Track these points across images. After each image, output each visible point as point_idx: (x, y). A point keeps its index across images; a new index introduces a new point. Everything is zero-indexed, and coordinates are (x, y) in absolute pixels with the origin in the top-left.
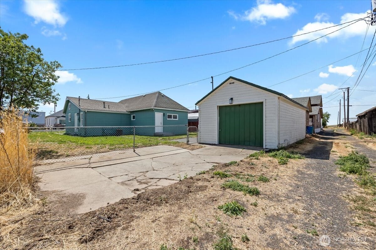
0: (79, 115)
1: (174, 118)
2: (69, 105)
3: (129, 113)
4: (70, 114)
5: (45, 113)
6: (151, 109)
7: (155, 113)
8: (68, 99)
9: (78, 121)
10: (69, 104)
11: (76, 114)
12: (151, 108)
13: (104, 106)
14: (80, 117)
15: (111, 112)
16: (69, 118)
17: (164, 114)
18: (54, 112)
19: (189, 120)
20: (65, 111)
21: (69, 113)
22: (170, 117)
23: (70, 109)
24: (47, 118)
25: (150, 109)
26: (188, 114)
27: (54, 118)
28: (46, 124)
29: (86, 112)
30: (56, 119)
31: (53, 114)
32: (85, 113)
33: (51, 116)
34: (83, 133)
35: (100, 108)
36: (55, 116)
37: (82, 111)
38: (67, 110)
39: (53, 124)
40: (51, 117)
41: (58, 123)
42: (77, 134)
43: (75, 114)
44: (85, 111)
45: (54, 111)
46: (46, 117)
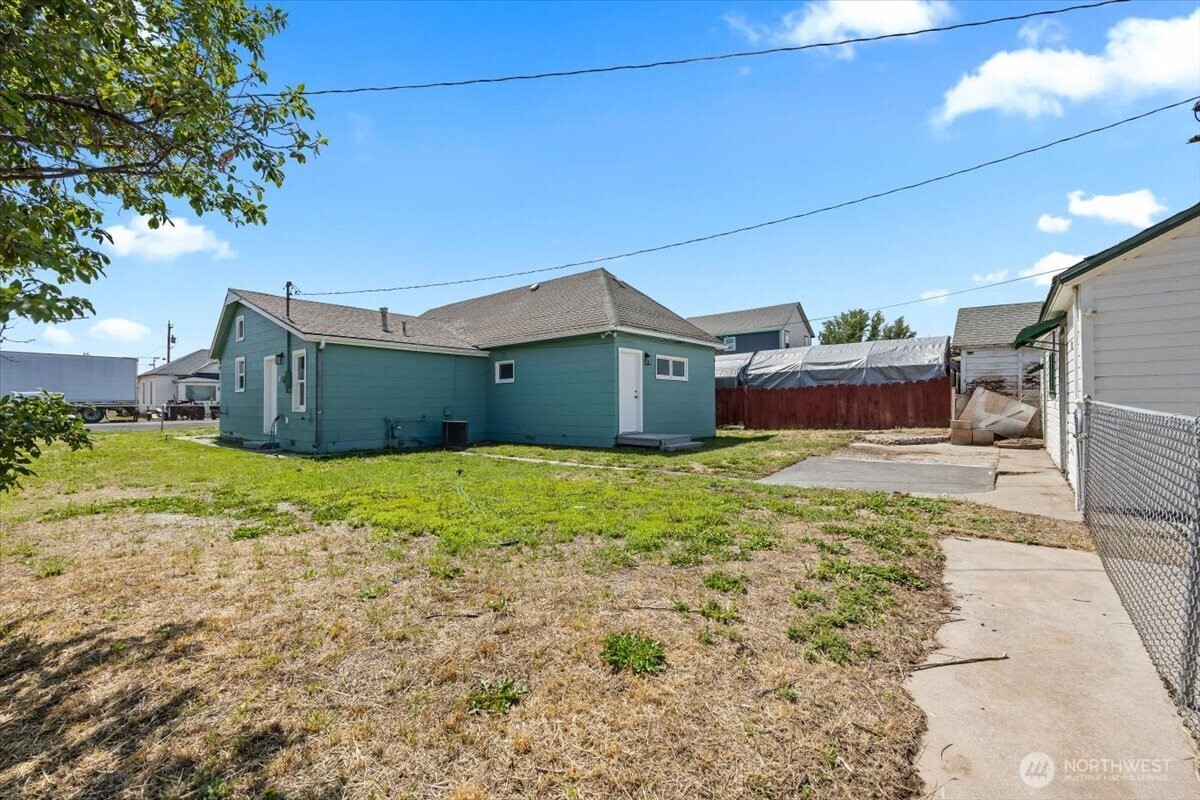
0: (285, 360)
1: (674, 374)
2: (237, 324)
3: (485, 354)
4: (242, 359)
5: (135, 360)
6: (603, 333)
7: (620, 349)
8: (234, 298)
9: (279, 389)
10: (240, 318)
11: (273, 357)
12: (601, 329)
13: (385, 325)
14: (289, 371)
15: (419, 349)
16: (238, 375)
17: (646, 356)
18: (166, 362)
19: (719, 381)
20: (220, 349)
21: (237, 356)
22: (663, 367)
23: (242, 339)
24: (142, 381)
25: (597, 336)
26: (717, 357)
27: (168, 380)
28: (141, 401)
29: (322, 346)
30: (174, 382)
31: (163, 368)
32: (319, 350)
33: (156, 374)
34: (307, 440)
35: (373, 334)
36: (171, 372)
37: (302, 344)
38: (230, 345)
39: (163, 402)
40: (159, 378)
41: (182, 396)
42: (276, 441)
43: (266, 358)
44: (318, 344)
45: (166, 357)
46: (140, 377)
